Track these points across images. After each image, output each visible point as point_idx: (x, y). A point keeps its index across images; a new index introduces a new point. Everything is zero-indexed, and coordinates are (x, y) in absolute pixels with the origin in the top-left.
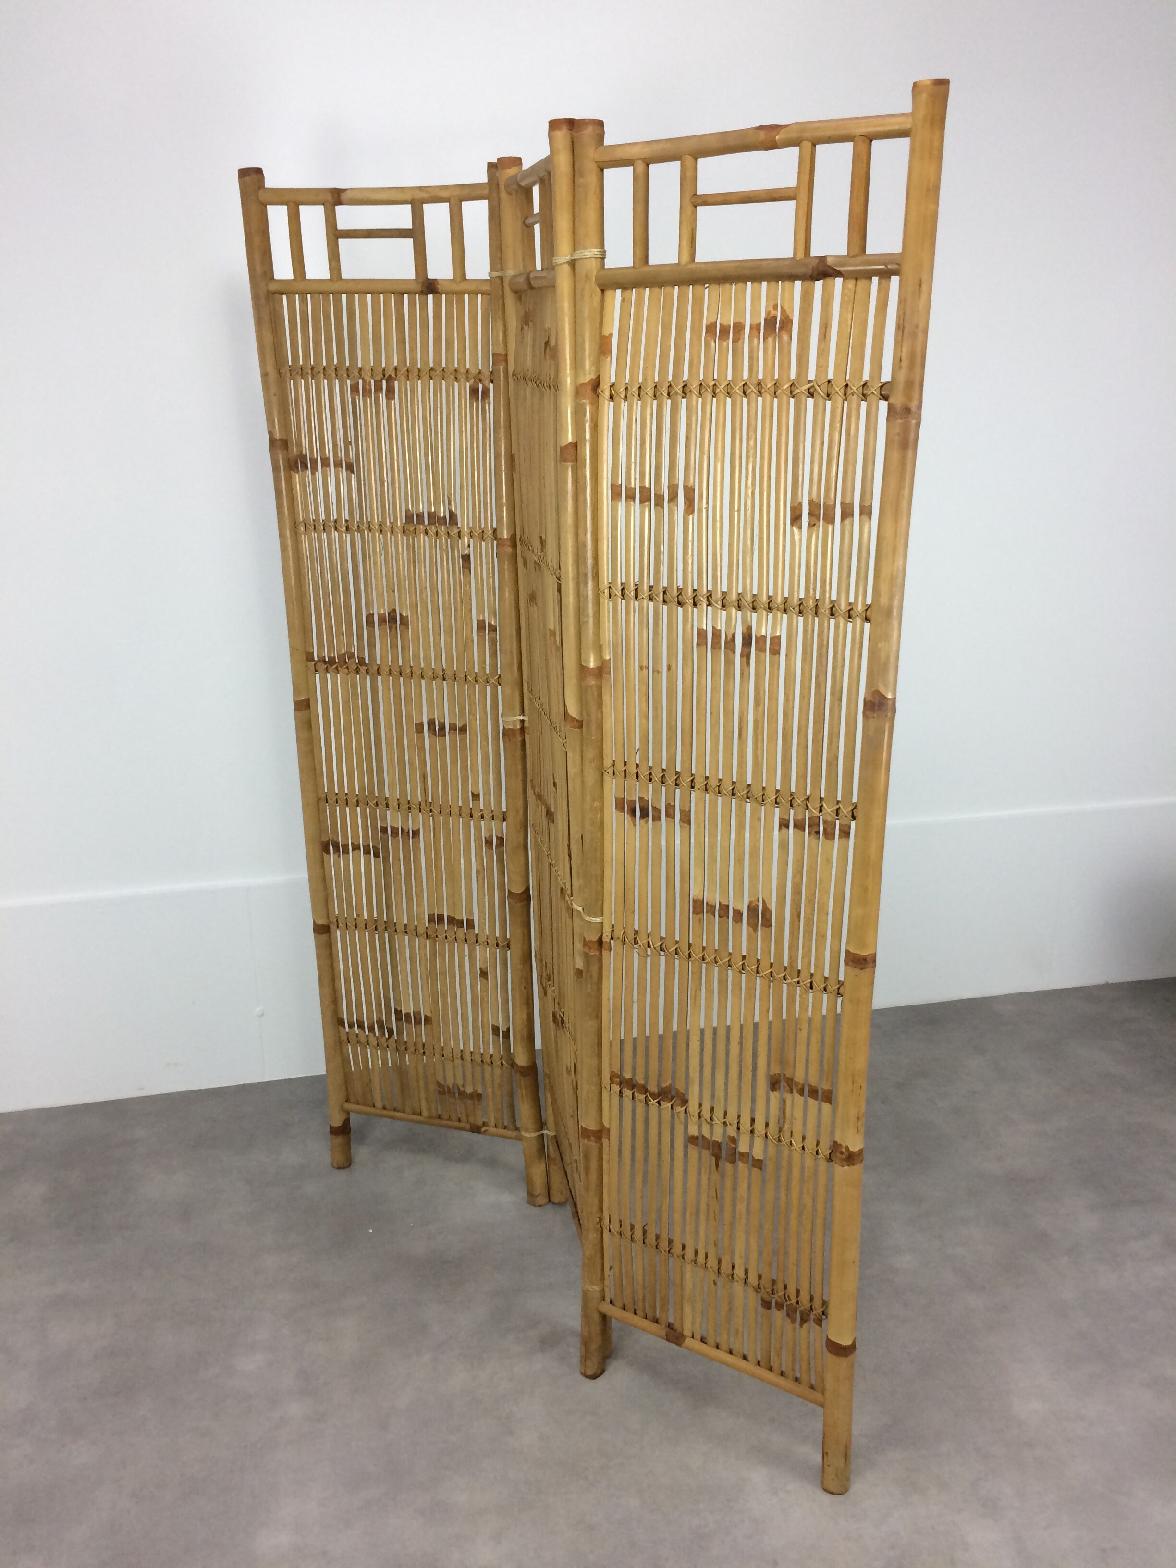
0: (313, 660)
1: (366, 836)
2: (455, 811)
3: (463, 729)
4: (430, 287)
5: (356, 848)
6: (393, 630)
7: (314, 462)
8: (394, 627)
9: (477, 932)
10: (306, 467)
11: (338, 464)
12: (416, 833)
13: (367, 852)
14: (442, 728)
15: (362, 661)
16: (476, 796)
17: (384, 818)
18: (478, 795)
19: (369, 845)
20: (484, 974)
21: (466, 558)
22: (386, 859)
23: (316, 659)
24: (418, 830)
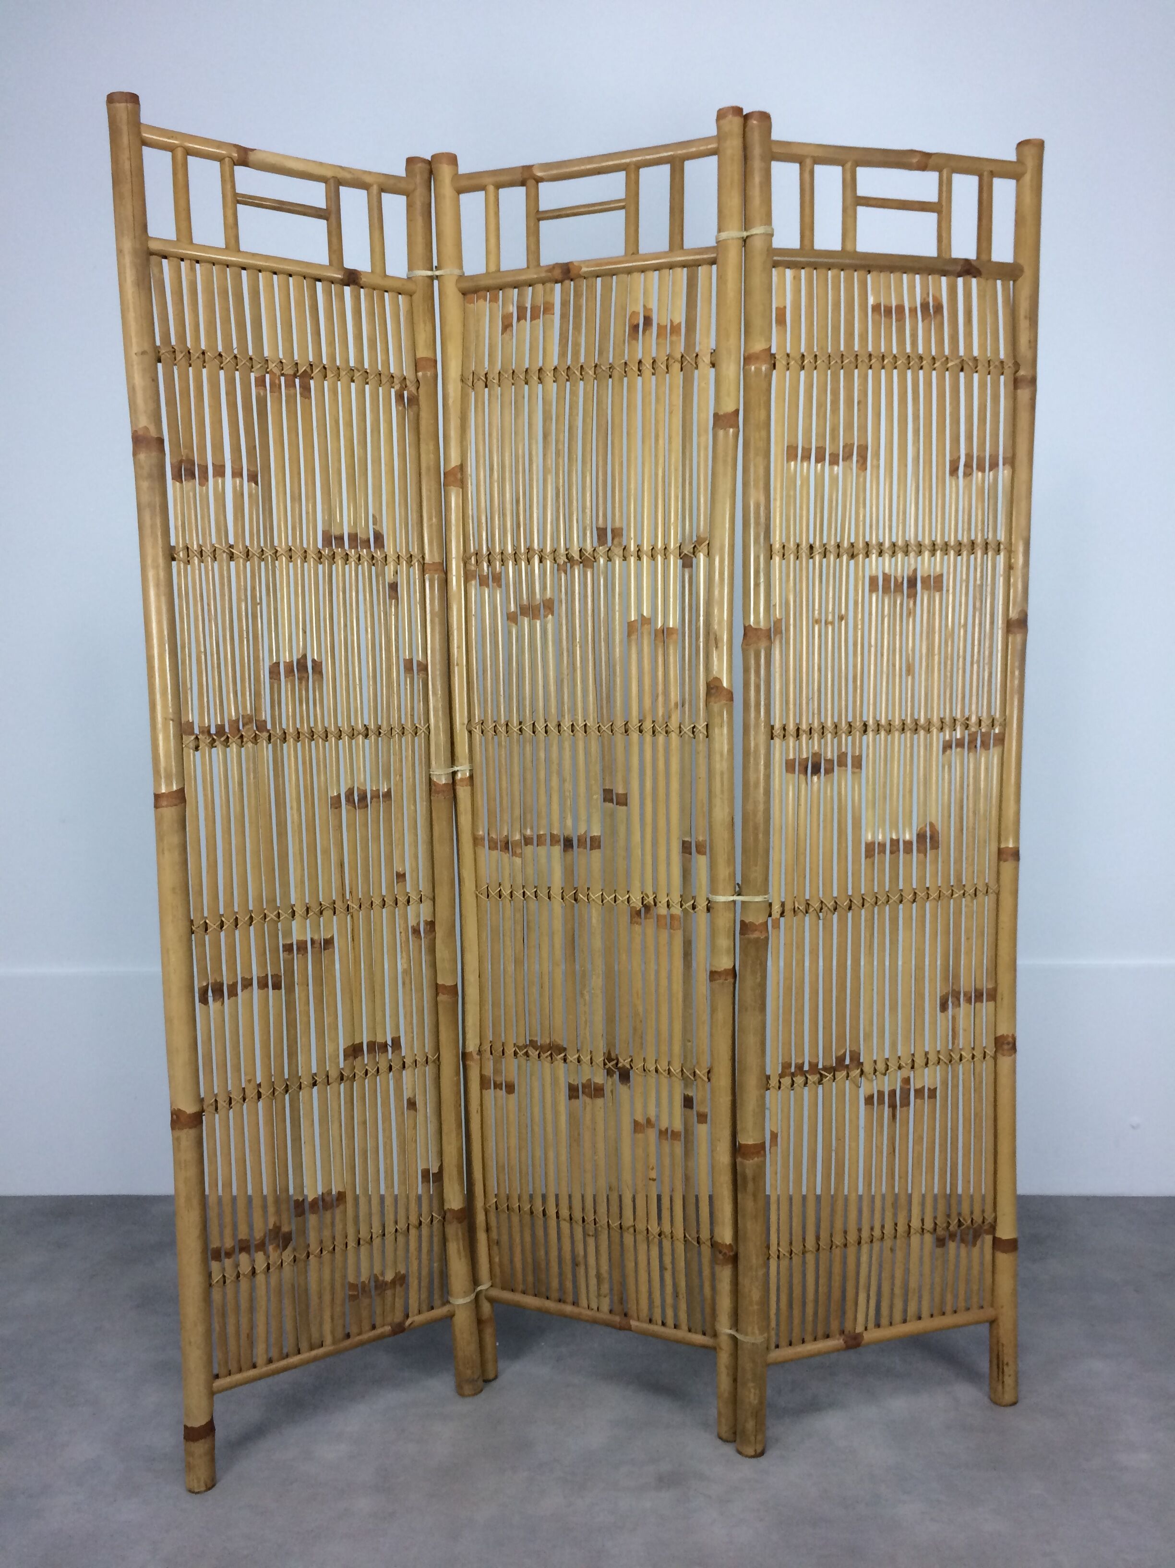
0: (192, 733)
1: (263, 964)
2: (377, 901)
3: (388, 795)
4: (352, 278)
5: (247, 984)
6: (304, 683)
7: (204, 470)
8: (306, 675)
9: (403, 1054)
10: (193, 476)
11: (237, 473)
12: (328, 943)
13: (263, 985)
14: (363, 797)
15: (261, 726)
16: (401, 877)
17: (288, 933)
18: (404, 875)
19: (267, 975)
20: (412, 1104)
21: (394, 587)
22: (290, 990)
23: (197, 731)
24: (332, 938)
